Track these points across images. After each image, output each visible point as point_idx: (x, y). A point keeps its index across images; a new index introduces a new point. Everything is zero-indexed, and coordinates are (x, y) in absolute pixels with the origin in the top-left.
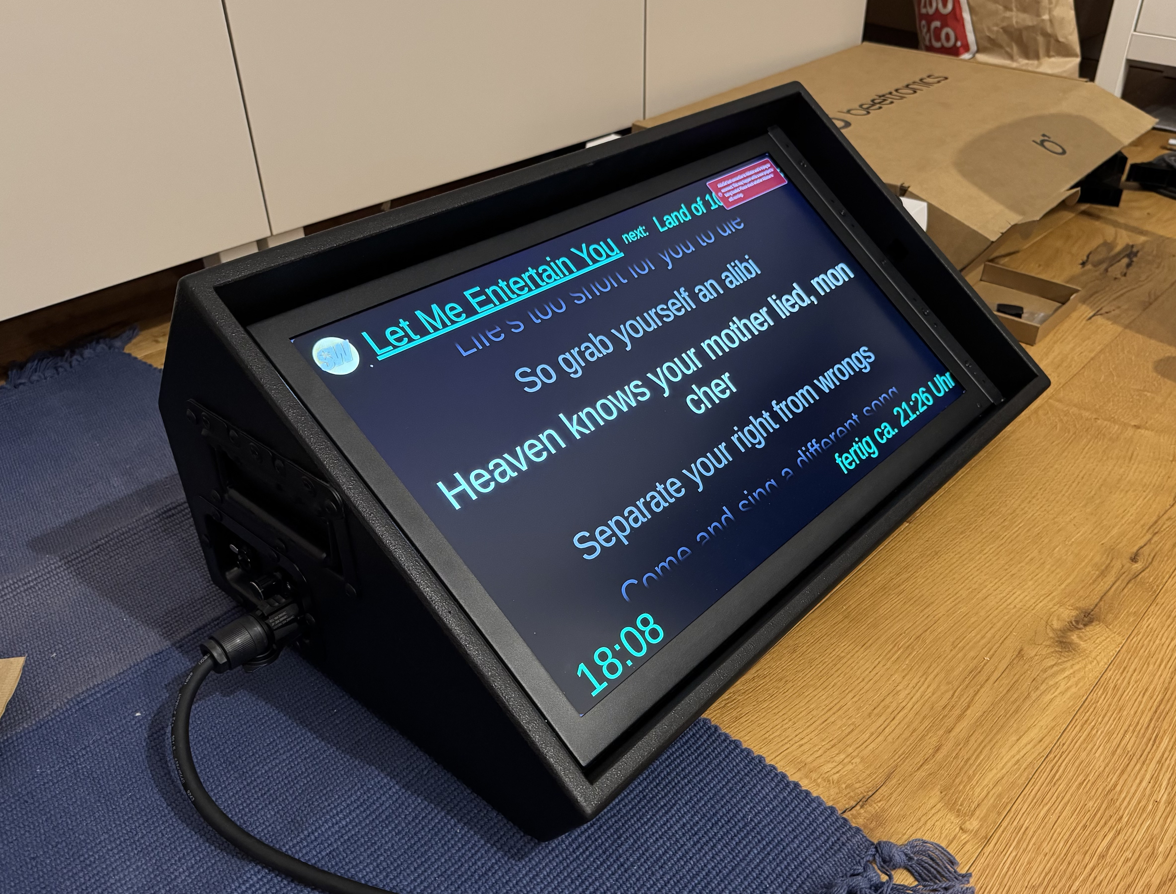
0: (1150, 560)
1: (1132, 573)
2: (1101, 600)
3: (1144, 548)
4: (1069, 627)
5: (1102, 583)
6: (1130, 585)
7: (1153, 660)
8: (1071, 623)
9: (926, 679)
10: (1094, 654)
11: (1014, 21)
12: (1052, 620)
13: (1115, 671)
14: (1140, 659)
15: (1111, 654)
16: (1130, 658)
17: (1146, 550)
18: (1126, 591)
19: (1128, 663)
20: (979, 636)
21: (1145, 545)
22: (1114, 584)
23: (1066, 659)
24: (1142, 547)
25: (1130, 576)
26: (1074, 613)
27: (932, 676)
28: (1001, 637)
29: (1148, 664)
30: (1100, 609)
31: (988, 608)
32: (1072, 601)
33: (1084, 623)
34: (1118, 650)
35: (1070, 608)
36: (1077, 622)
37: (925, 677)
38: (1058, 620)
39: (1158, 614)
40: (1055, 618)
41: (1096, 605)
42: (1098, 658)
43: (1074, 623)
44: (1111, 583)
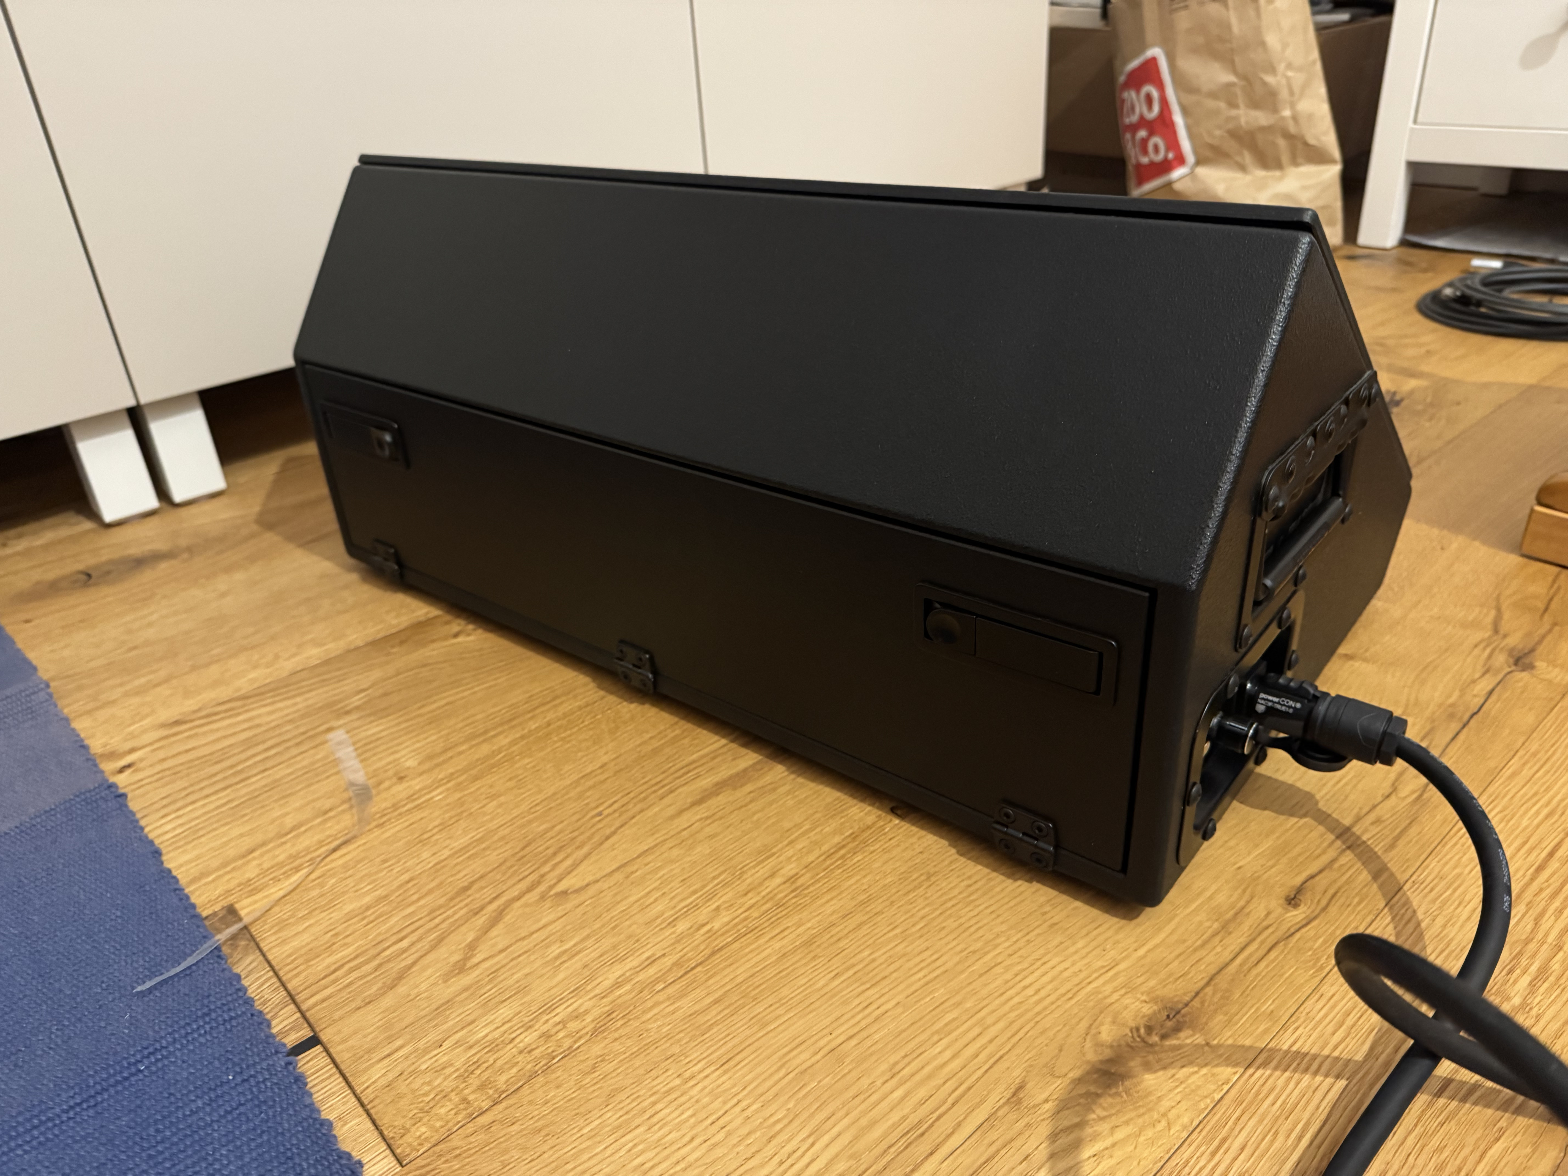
0: (1324, 902)
1: (1284, 927)
2: (1208, 984)
3: (1317, 878)
4: (1130, 1040)
5: (1219, 949)
6: (1273, 955)
7: (1288, 1124)
8: (1138, 1029)
9: (813, 1144)
10: (1166, 1104)
11: (1243, 121)
12: (1102, 1024)
13: (1199, 1147)
14: (1261, 1121)
15: (1202, 1105)
16: (1239, 1119)
17: (1322, 881)
18: (1263, 964)
19: (1232, 1129)
20: (948, 1054)
21: (1320, 872)
22: (1242, 949)
23: (1105, 1113)
24: (1312, 877)
25: (1279, 934)
26: (1147, 1009)
27: (826, 1138)
28: (990, 1057)
29: (1276, 1133)
30: (1203, 1003)
31: (985, 992)
32: (1152, 983)
33: (1163, 1031)
34: (1217, 1097)
35: (1144, 998)
36: (1149, 1029)
37: (811, 1140)
38: (1114, 1022)
39: (1317, 1018)
40: (1109, 1020)
41: (1197, 994)
42: (1172, 1114)
43: (1142, 1031)
44: (1237, 950)
